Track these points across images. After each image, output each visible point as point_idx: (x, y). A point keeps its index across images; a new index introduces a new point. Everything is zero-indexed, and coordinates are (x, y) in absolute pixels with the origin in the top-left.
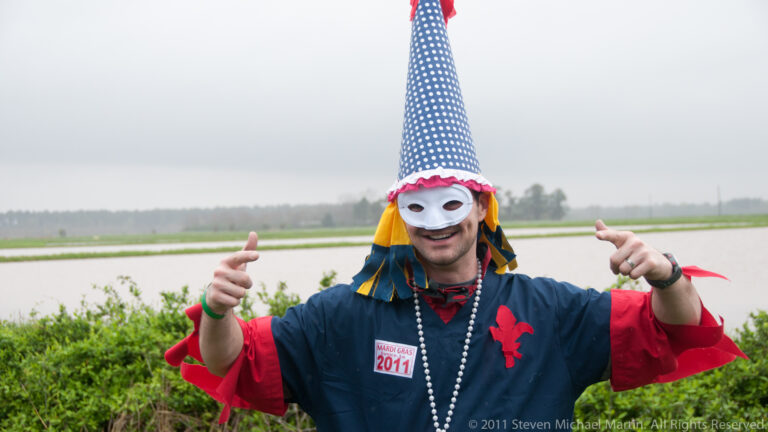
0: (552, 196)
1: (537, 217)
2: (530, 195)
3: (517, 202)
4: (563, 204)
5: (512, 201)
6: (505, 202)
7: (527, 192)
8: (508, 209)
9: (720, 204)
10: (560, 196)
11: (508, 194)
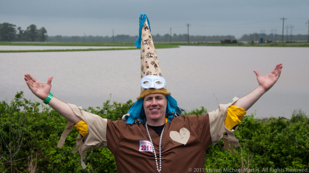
0: (40, 30)
1: (33, 40)
2: (29, 29)
3: (23, 32)
4: (45, 34)
5: (21, 32)
6: (18, 32)
7: (28, 28)
8: (19, 36)
9: (113, 37)
10: (44, 31)
11: (19, 28)
